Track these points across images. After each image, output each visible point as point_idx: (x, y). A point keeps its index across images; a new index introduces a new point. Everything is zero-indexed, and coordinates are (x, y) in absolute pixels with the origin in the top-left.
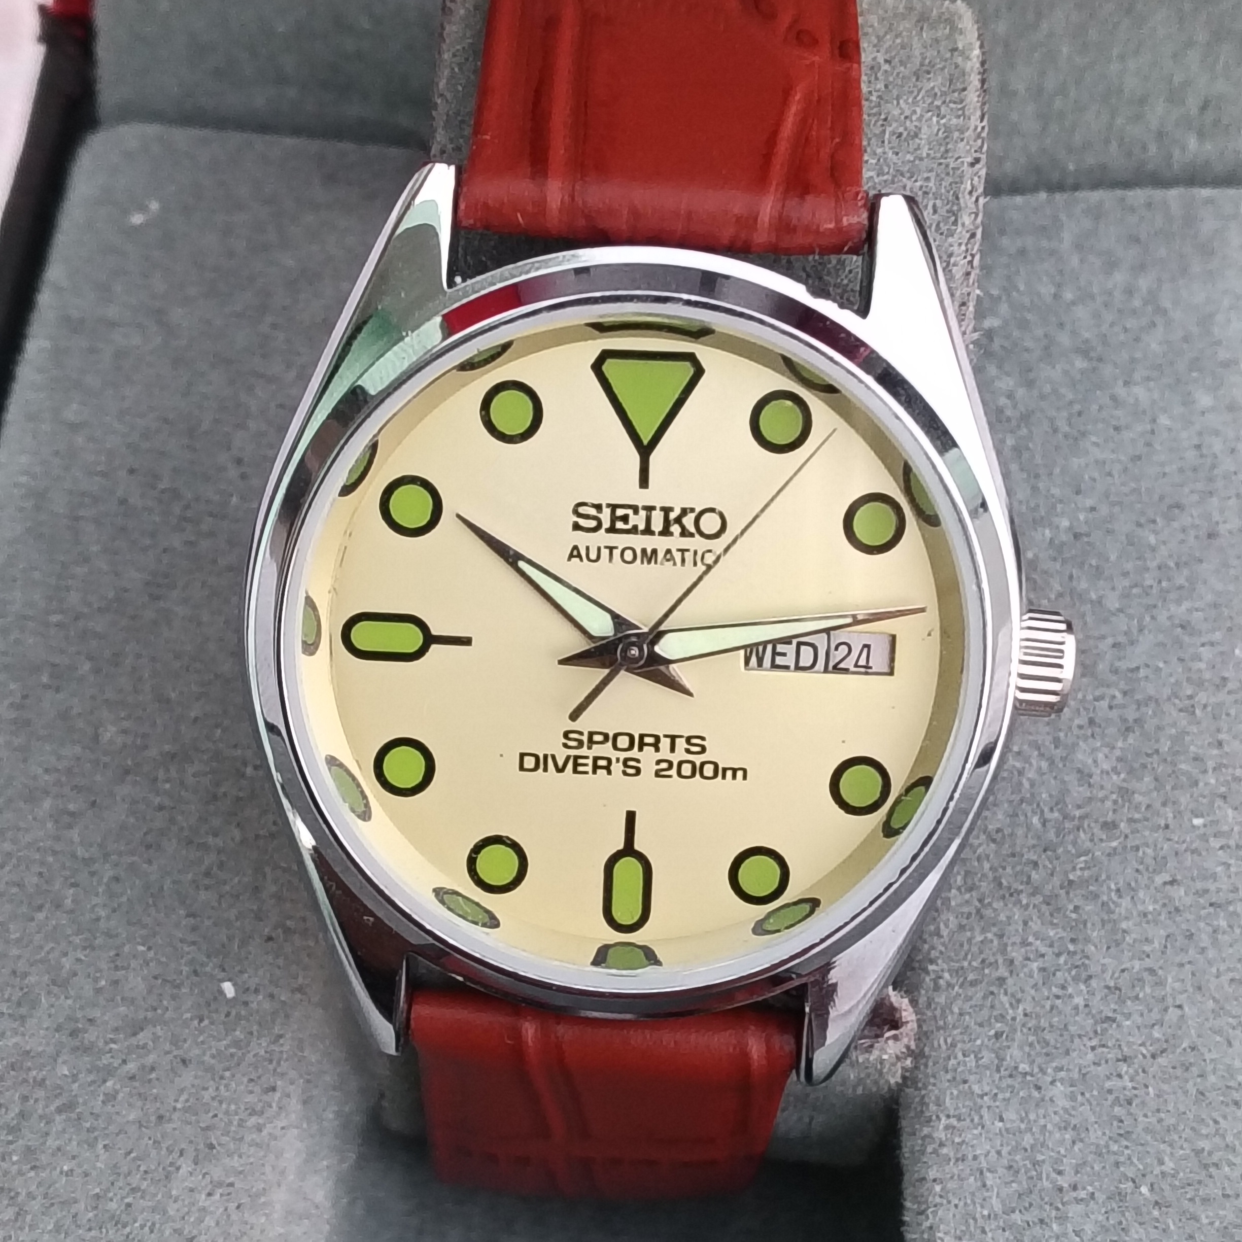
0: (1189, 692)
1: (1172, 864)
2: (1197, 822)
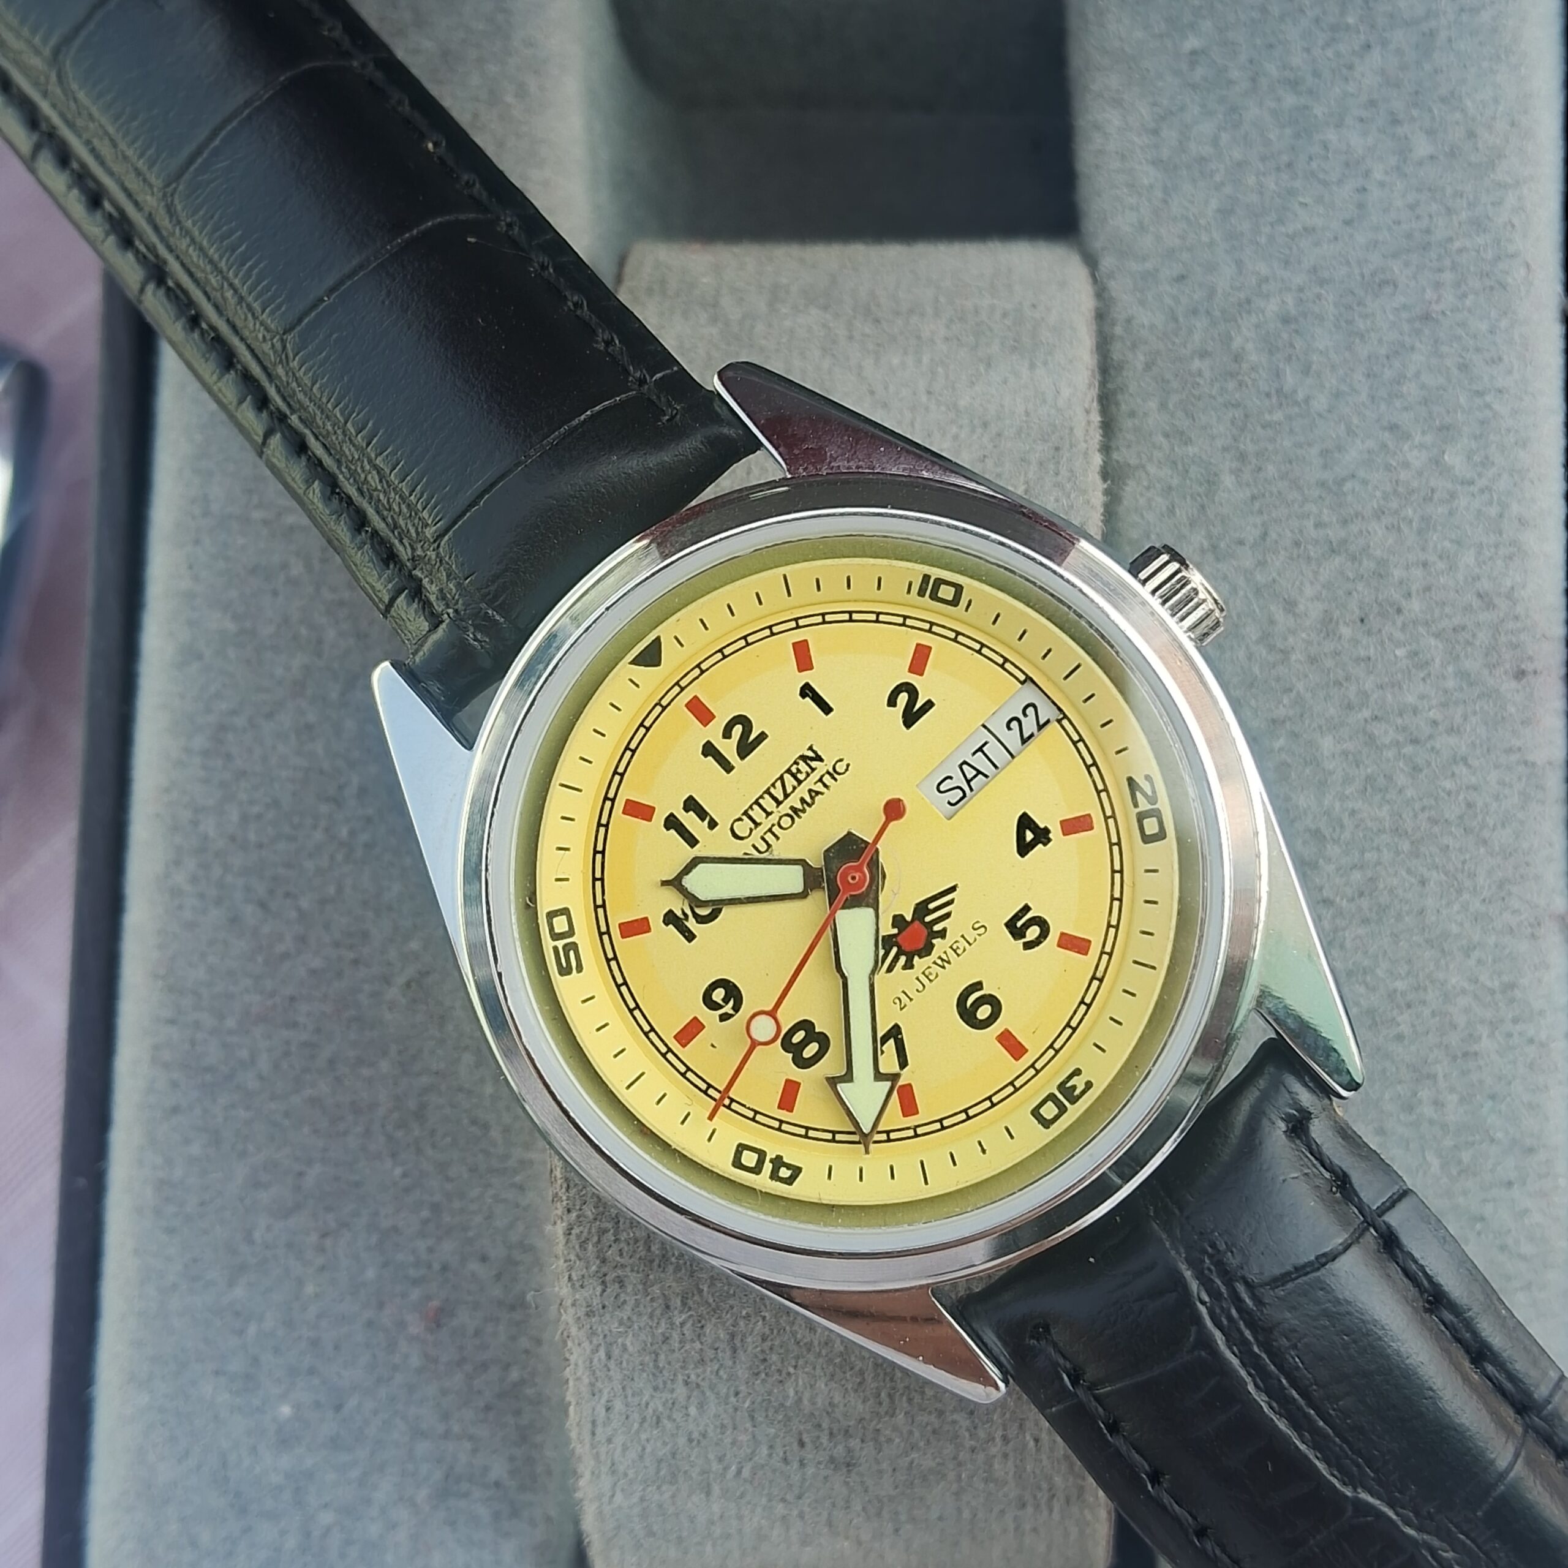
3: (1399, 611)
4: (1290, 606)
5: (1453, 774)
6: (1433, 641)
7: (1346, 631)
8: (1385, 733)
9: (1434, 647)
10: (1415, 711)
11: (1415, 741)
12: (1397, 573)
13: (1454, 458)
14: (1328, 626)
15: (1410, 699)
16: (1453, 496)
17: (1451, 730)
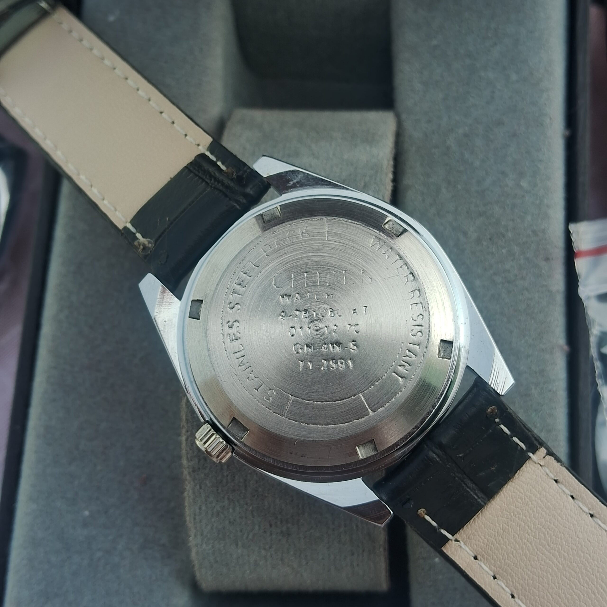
3: (504, 236)
4: (465, 234)
5: (523, 294)
6: (516, 247)
7: (485, 243)
8: (498, 279)
9: (516, 249)
10: (509, 271)
11: (509, 282)
12: (503, 223)
13: (524, 183)
14: (479, 241)
15: (507, 267)
16: (523, 196)
17: (523, 278)
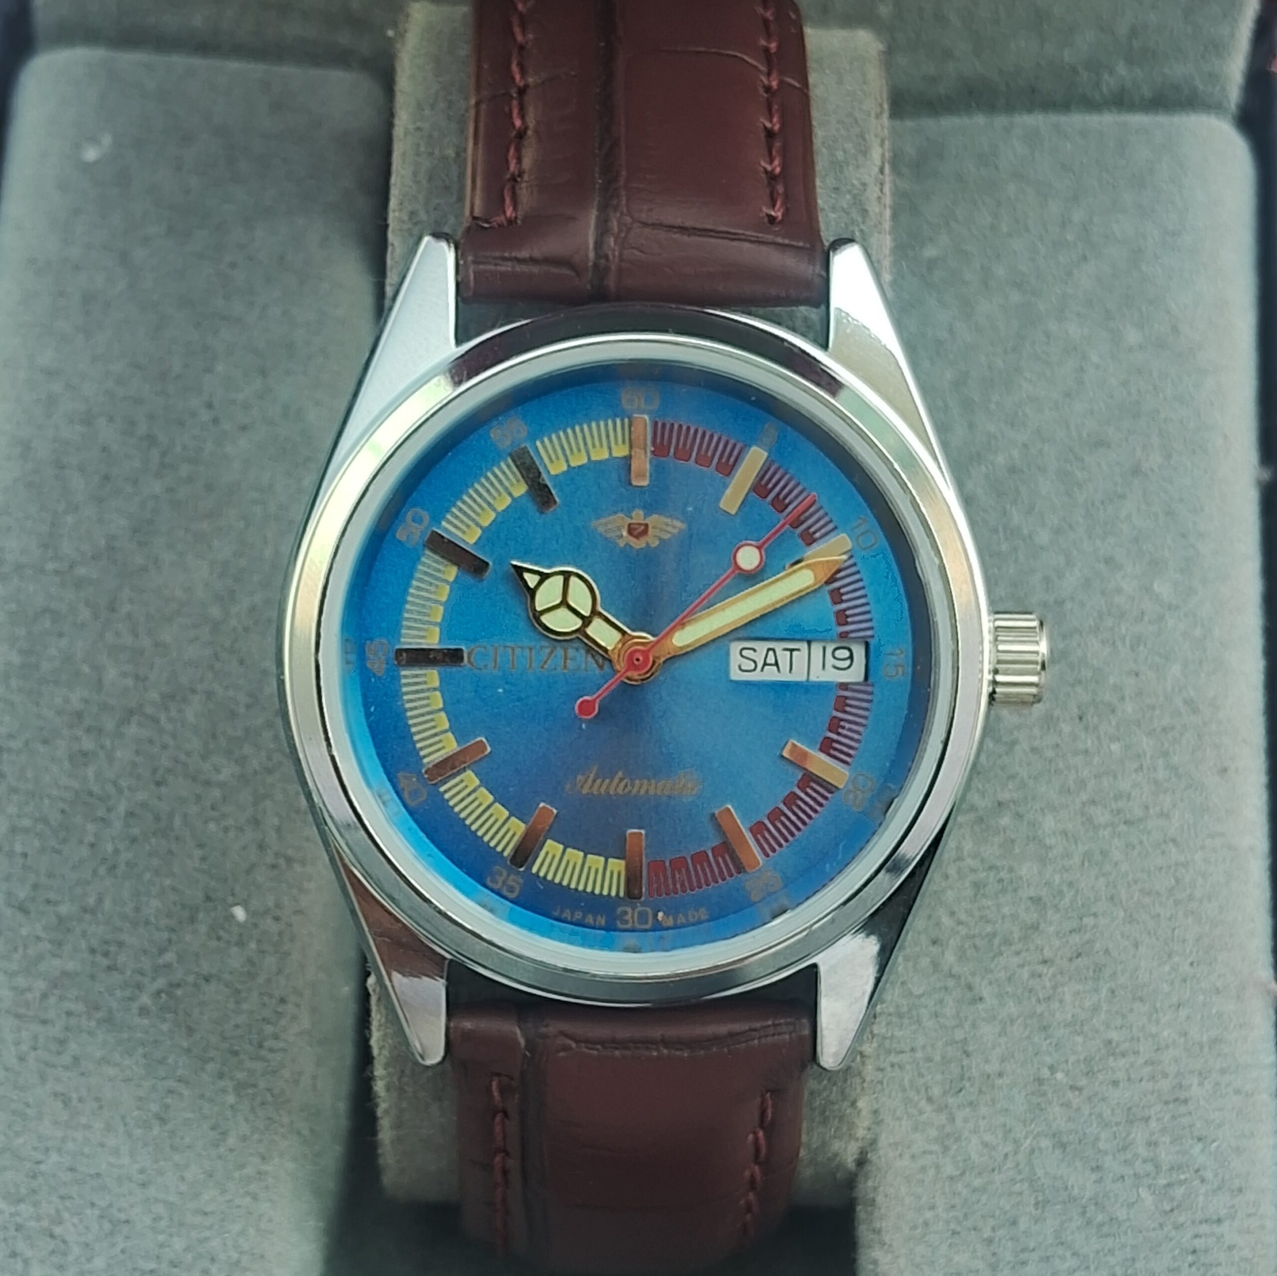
0: (1110, 625)
1: (1091, 785)
2: (1115, 747)
